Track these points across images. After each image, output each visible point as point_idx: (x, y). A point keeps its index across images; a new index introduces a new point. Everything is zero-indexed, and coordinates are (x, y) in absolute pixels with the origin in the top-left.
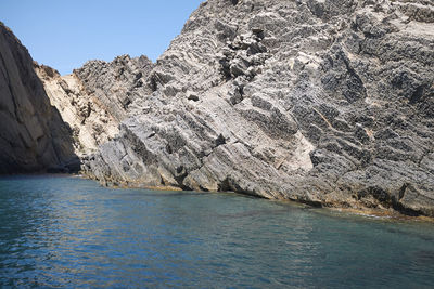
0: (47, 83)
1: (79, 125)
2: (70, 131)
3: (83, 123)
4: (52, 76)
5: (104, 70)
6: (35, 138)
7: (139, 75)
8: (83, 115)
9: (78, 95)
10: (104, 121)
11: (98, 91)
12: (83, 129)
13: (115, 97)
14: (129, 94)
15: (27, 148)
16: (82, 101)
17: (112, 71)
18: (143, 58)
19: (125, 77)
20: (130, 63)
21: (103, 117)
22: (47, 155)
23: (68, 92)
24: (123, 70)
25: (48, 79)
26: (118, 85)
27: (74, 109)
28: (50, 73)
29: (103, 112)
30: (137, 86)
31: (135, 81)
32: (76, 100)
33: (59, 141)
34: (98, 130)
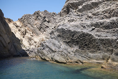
0: (9, 24)
1: (22, 38)
2: (19, 40)
3: (24, 37)
4: (11, 22)
5: (30, 17)
6: (7, 43)
7: (45, 18)
8: (24, 34)
9: (21, 27)
10: (32, 36)
11: (29, 25)
12: (24, 39)
13: (35, 27)
14: (41, 25)
15: (5, 47)
16: (23, 29)
17: (33, 17)
18: (45, 11)
19: (39, 19)
20: (40, 13)
21: (31, 34)
22: (12, 50)
23: (17, 26)
24: (38, 16)
25: (9, 23)
26: (36, 22)
27: (20, 32)
28: (10, 21)
29: (31, 32)
30: (44, 22)
31: (43, 20)
32: (20, 29)
33: (16, 44)
34: (30, 39)
